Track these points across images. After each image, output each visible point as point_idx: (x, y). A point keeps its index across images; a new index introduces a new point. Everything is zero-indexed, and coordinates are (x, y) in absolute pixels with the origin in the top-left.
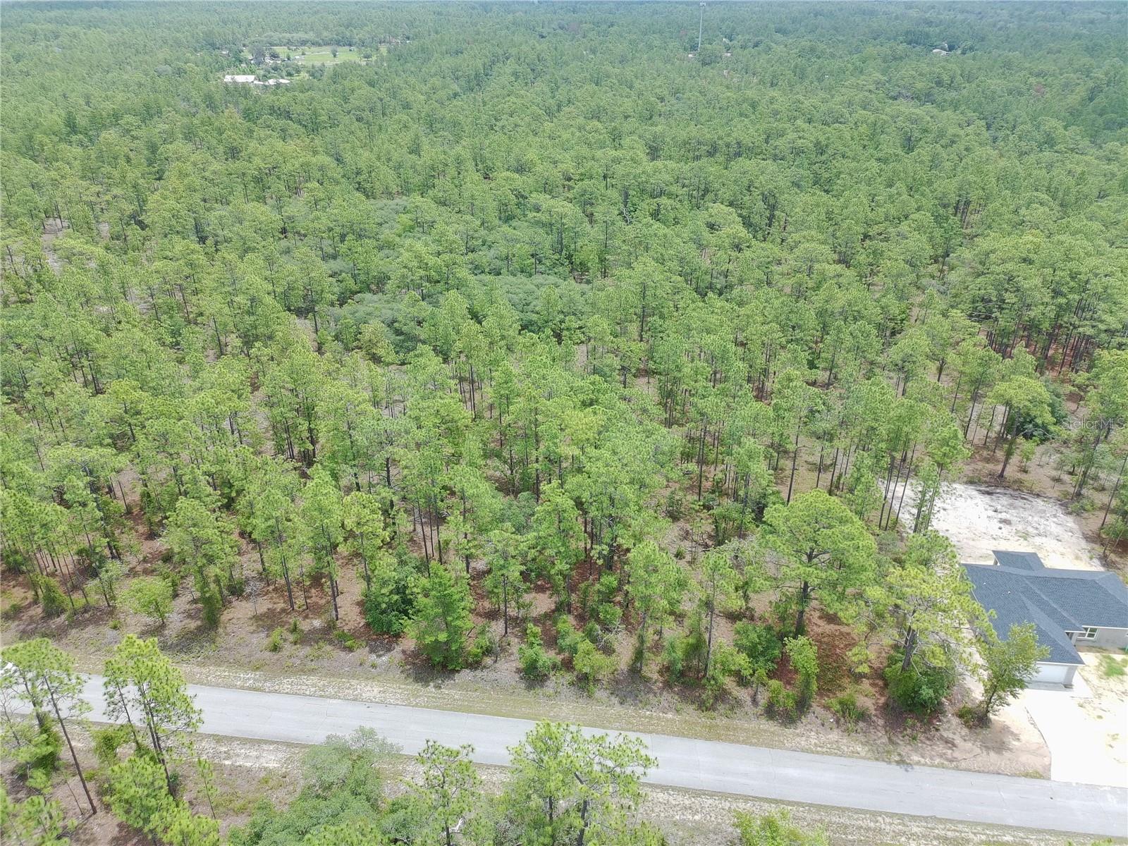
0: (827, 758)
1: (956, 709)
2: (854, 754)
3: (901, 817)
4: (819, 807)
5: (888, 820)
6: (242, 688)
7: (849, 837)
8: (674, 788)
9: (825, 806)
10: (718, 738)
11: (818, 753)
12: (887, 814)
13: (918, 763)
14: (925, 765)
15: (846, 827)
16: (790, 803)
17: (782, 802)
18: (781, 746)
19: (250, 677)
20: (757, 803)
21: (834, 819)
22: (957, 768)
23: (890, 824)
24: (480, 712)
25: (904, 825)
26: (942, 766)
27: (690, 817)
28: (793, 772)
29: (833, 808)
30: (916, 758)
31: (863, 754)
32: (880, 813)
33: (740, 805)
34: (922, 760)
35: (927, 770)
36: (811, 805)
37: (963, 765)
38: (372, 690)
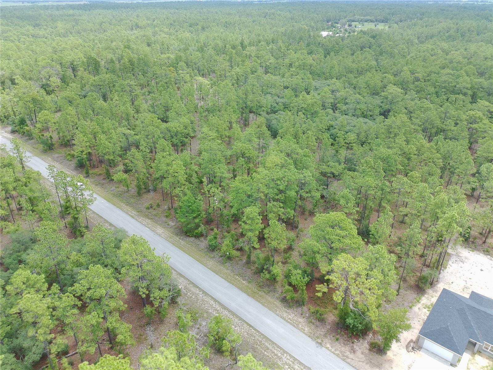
0: (289, 325)
1: (373, 341)
2: (302, 330)
3: (295, 359)
4: (265, 337)
5: (288, 357)
6: (129, 215)
7: (266, 353)
8: (219, 302)
9: (268, 338)
10: (253, 297)
11: (287, 321)
12: (290, 355)
13: (327, 348)
14: (330, 351)
15: (268, 349)
16: (255, 329)
17: (253, 327)
18: (275, 312)
19: (134, 213)
20: (243, 323)
21: (266, 344)
22: (344, 360)
23: (288, 359)
24: (184, 251)
25: (293, 363)
26: (338, 355)
27: (215, 313)
28: (268, 321)
29: (270, 340)
30: (328, 346)
31: (305, 332)
32: (287, 353)
33: (236, 320)
34: (330, 348)
35: (328, 352)
36: (262, 334)
37: (349, 360)
38: (160, 230)
